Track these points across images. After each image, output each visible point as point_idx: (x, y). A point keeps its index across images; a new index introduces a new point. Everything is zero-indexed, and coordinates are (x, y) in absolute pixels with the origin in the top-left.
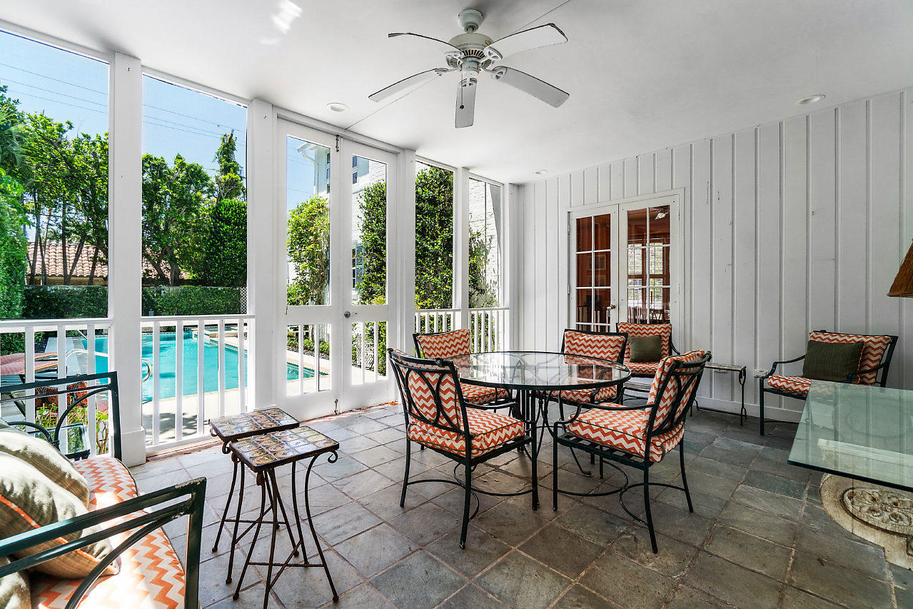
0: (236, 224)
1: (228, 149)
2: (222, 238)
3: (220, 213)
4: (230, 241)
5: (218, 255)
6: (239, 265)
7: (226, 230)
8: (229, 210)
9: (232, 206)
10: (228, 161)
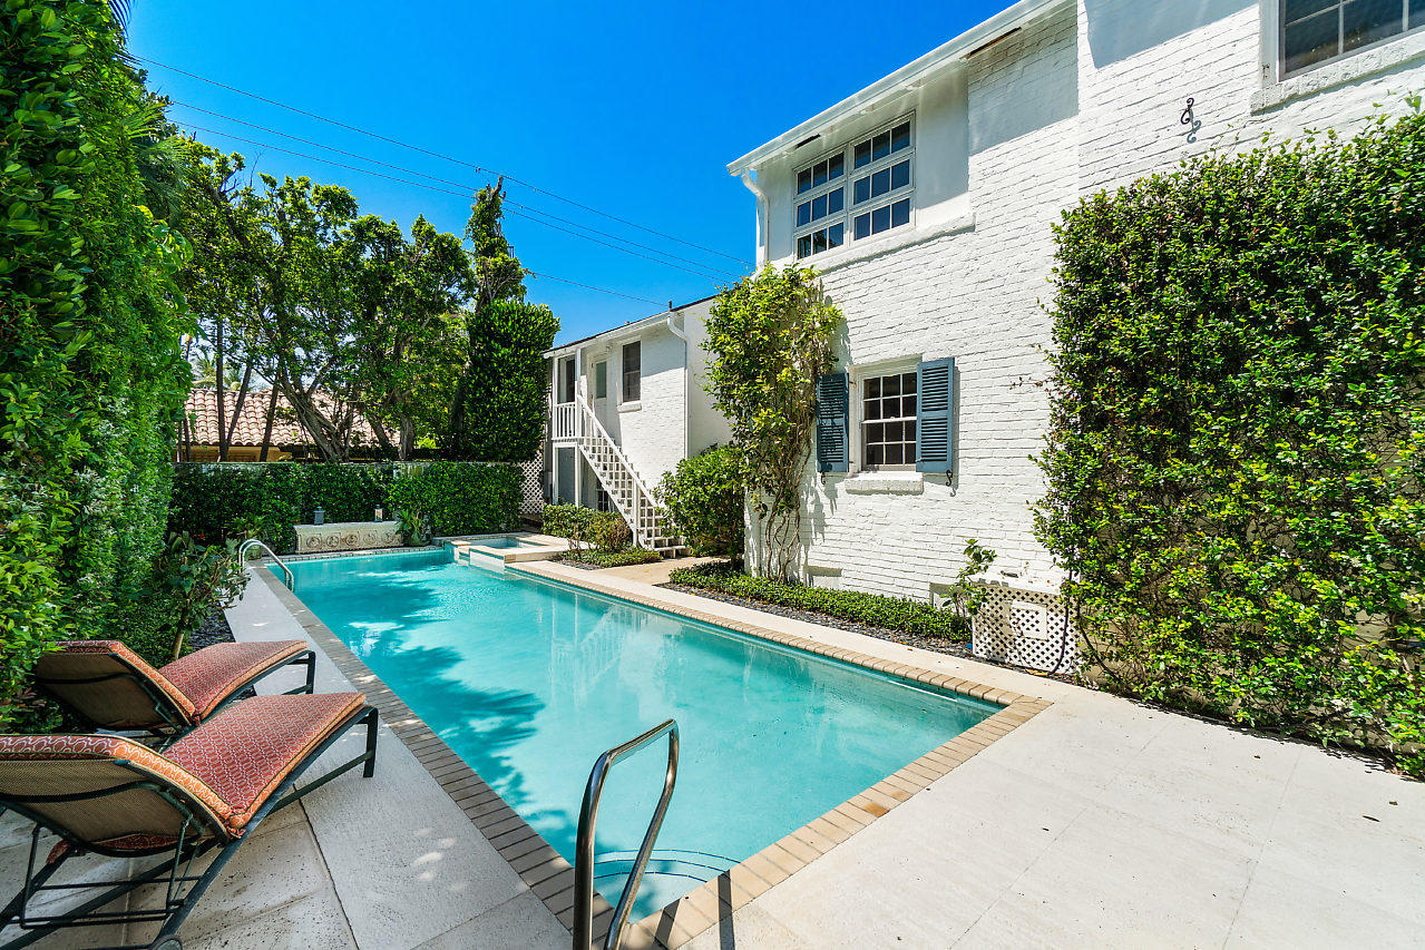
0: (519, 345)
1: (488, 215)
2: (494, 371)
3: (492, 324)
4: (509, 377)
5: (489, 402)
6: (524, 421)
7: (503, 355)
8: (507, 320)
9: (513, 312)
10: (491, 235)
